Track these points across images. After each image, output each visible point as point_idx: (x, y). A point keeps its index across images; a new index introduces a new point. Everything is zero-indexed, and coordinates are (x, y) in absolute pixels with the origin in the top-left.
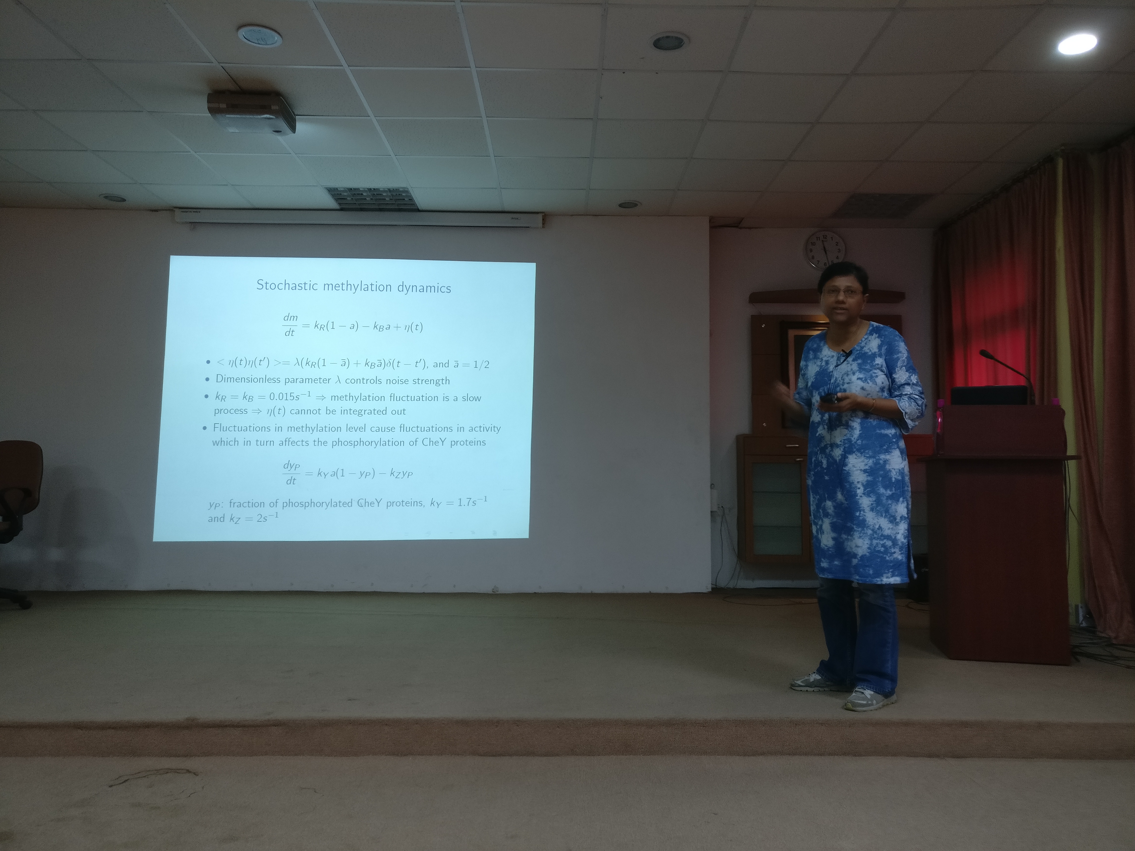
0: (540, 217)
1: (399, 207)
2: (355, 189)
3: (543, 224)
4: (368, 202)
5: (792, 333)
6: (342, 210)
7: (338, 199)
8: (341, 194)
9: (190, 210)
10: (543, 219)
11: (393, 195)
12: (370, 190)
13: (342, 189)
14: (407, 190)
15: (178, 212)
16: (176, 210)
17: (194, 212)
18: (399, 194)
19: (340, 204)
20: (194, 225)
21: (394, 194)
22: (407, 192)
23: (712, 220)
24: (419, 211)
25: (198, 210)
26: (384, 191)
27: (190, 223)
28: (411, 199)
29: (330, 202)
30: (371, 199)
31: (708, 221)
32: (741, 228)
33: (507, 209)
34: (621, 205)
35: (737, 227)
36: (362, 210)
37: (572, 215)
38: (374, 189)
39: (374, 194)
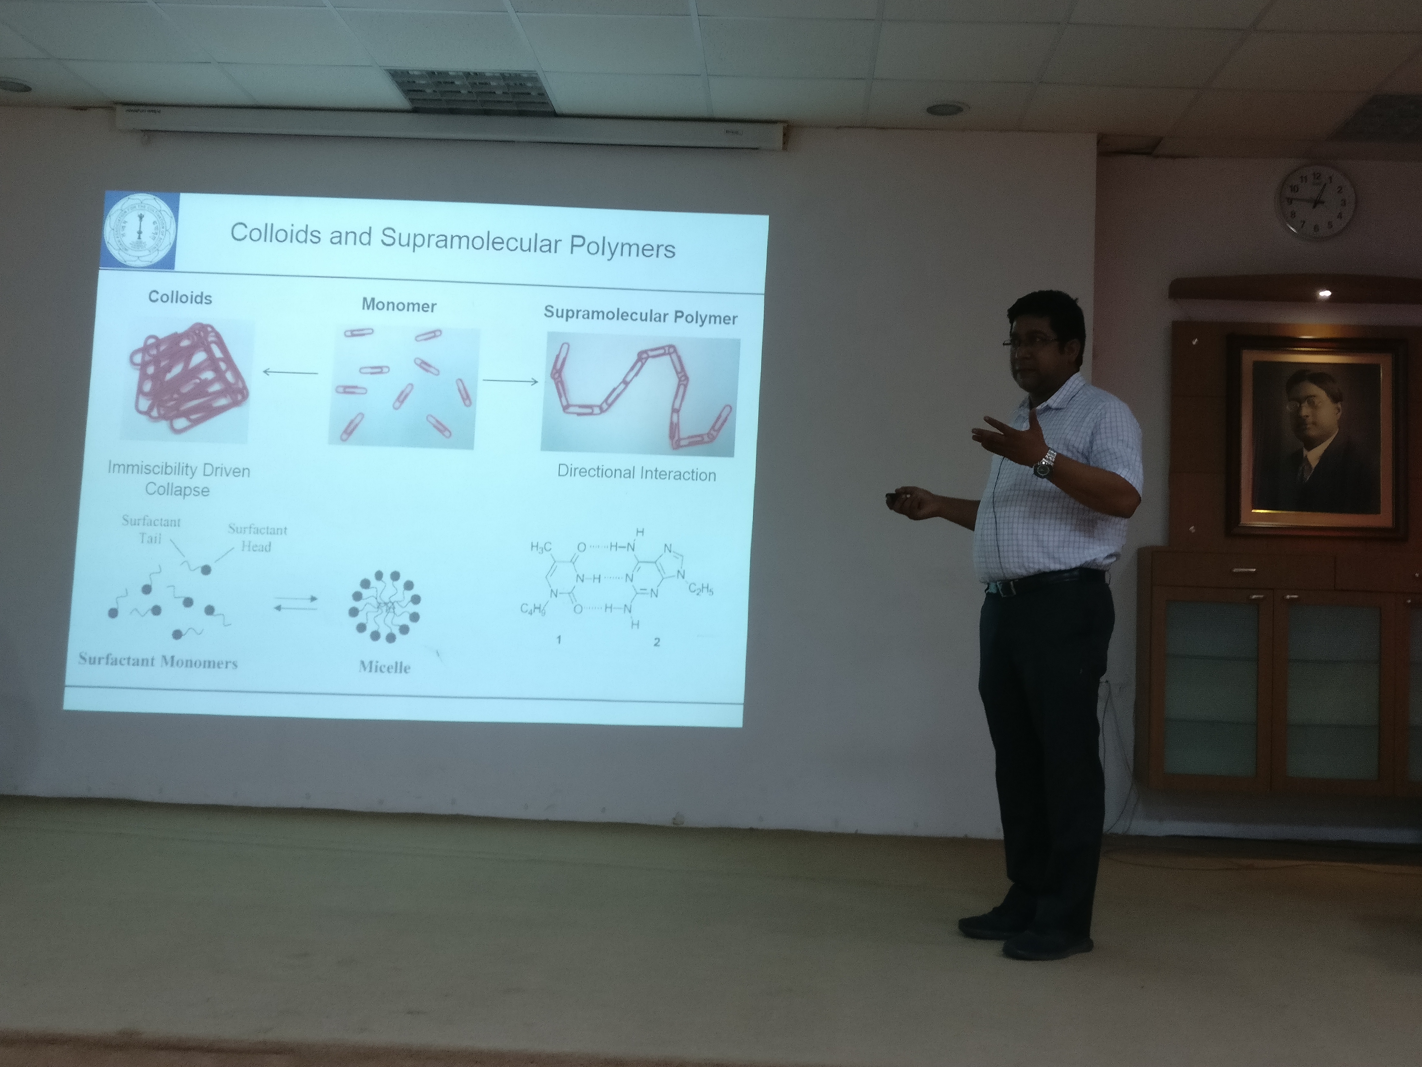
0: (779, 130)
1: (520, 109)
2: (440, 73)
3: (784, 143)
4: (463, 98)
5: (1249, 358)
6: (415, 111)
7: (410, 91)
8: (414, 82)
9: (141, 108)
10: (784, 135)
11: (508, 86)
12: (467, 75)
13: (416, 73)
14: (534, 76)
15: (120, 110)
16: (119, 108)
17: (149, 111)
18: (521, 84)
19: (412, 100)
20: (149, 134)
21: (512, 83)
22: (534, 78)
23: (1101, 139)
24: (555, 115)
25: (159, 108)
26: (494, 78)
27: (142, 131)
28: (542, 94)
29: (394, 96)
30: (469, 92)
31: (1095, 143)
32: (1157, 157)
33: (718, 114)
34: (932, 110)
35: (1148, 154)
36: (452, 112)
37: (838, 128)
38: (476, 74)
39: (475, 84)
